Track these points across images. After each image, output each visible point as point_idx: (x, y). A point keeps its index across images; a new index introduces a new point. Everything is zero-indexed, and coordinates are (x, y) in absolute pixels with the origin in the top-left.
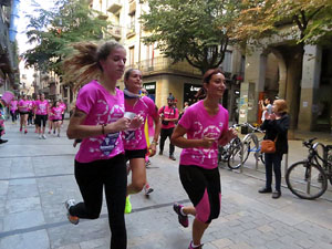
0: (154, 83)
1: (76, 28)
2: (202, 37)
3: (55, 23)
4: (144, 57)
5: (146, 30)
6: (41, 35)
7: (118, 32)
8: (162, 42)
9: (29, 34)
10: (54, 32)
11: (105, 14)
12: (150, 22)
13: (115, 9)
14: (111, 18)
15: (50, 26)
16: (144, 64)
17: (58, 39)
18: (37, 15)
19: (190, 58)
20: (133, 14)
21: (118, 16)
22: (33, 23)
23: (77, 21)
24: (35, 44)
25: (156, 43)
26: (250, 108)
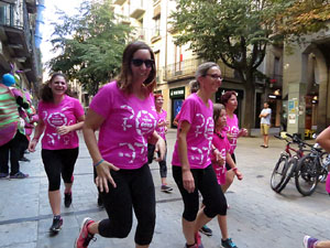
0: (183, 88)
1: (100, 36)
3: (80, 30)
4: (171, 61)
6: (65, 42)
7: (142, 37)
9: (53, 42)
10: (78, 38)
11: (127, 21)
13: (138, 15)
14: (134, 22)
15: (74, 32)
16: (171, 68)
17: (82, 46)
18: (62, 23)
19: (226, 58)
20: (157, 17)
21: (141, 21)
22: (58, 30)
23: (101, 25)
24: (60, 52)
25: (190, 42)
26: (301, 113)
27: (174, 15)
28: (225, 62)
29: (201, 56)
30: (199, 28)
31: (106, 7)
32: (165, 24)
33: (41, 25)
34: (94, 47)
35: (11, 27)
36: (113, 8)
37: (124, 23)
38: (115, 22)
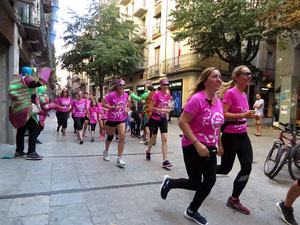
0: (181, 81)
1: (106, 33)
3: (88, 28)
4: (170, 56)
6: (76, 39)
7: (144, 34)
9: (66, 38)
10: (87, 35)
11: (131, 19)
13: (141, 14)
14: (137, 21)
15: (83, 30)
16: (171, 62)
17: (91, 42)
18: (73, 22)
20: (158, 16)
21: (144, 20)
22: (70, 28)
23: (108, 24)
24: (71, 47)
25: (187, 39)
26: (293, 104)
27: (174, 14)
28: (221, 56)
29: (198, 51)
30: (196, 25)
31: (112, 7)
32: (165, 22)
33: (55, 23)
34: (101, 43)
35: (30, 25)
36: (118, 9)
37: (128, 21)
38: (120, 21)
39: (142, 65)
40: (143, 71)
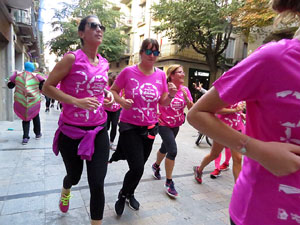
2: (207, 25)
3: (75, 14)
5: (155, 19)
6: (64, 25)
7: (130, 22)
8: (169, 31)
9: (53, 24)
10: (73, 22)
11: (118, 6)
12: (160, 12)
13: (128, 1)
14: (124, 8)
15: (71, 17)
18: (60, 8)
19: (196, 45)
20: (143, 5)
21: (130, 7)
22: (58, 15)
24: (59, 33)
25: (165, 31)
29: (176, 42)
33: (43, 11)
37: (115, 8)
38: (106, 8)
39: (128, 52)
40: (129, 57)
